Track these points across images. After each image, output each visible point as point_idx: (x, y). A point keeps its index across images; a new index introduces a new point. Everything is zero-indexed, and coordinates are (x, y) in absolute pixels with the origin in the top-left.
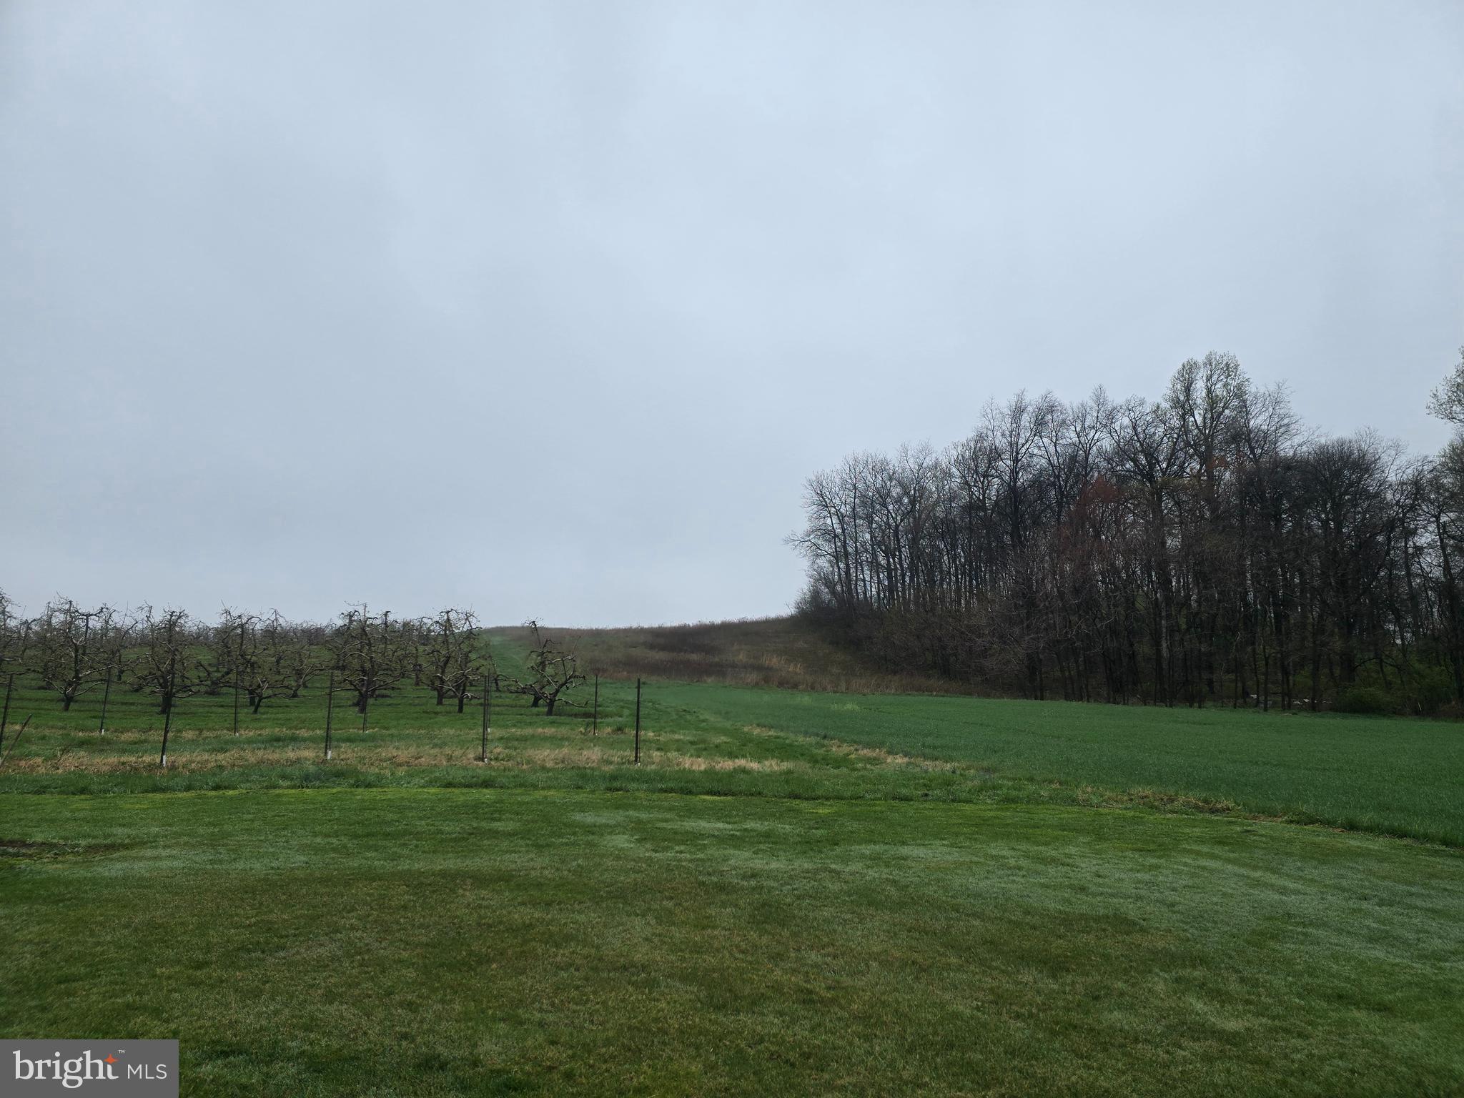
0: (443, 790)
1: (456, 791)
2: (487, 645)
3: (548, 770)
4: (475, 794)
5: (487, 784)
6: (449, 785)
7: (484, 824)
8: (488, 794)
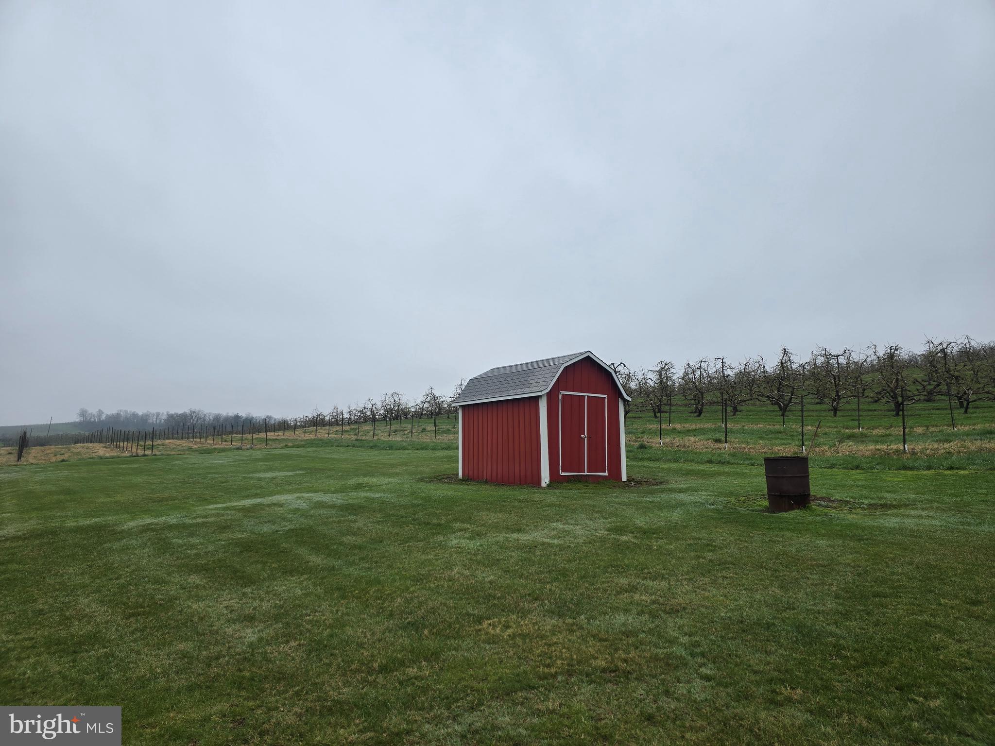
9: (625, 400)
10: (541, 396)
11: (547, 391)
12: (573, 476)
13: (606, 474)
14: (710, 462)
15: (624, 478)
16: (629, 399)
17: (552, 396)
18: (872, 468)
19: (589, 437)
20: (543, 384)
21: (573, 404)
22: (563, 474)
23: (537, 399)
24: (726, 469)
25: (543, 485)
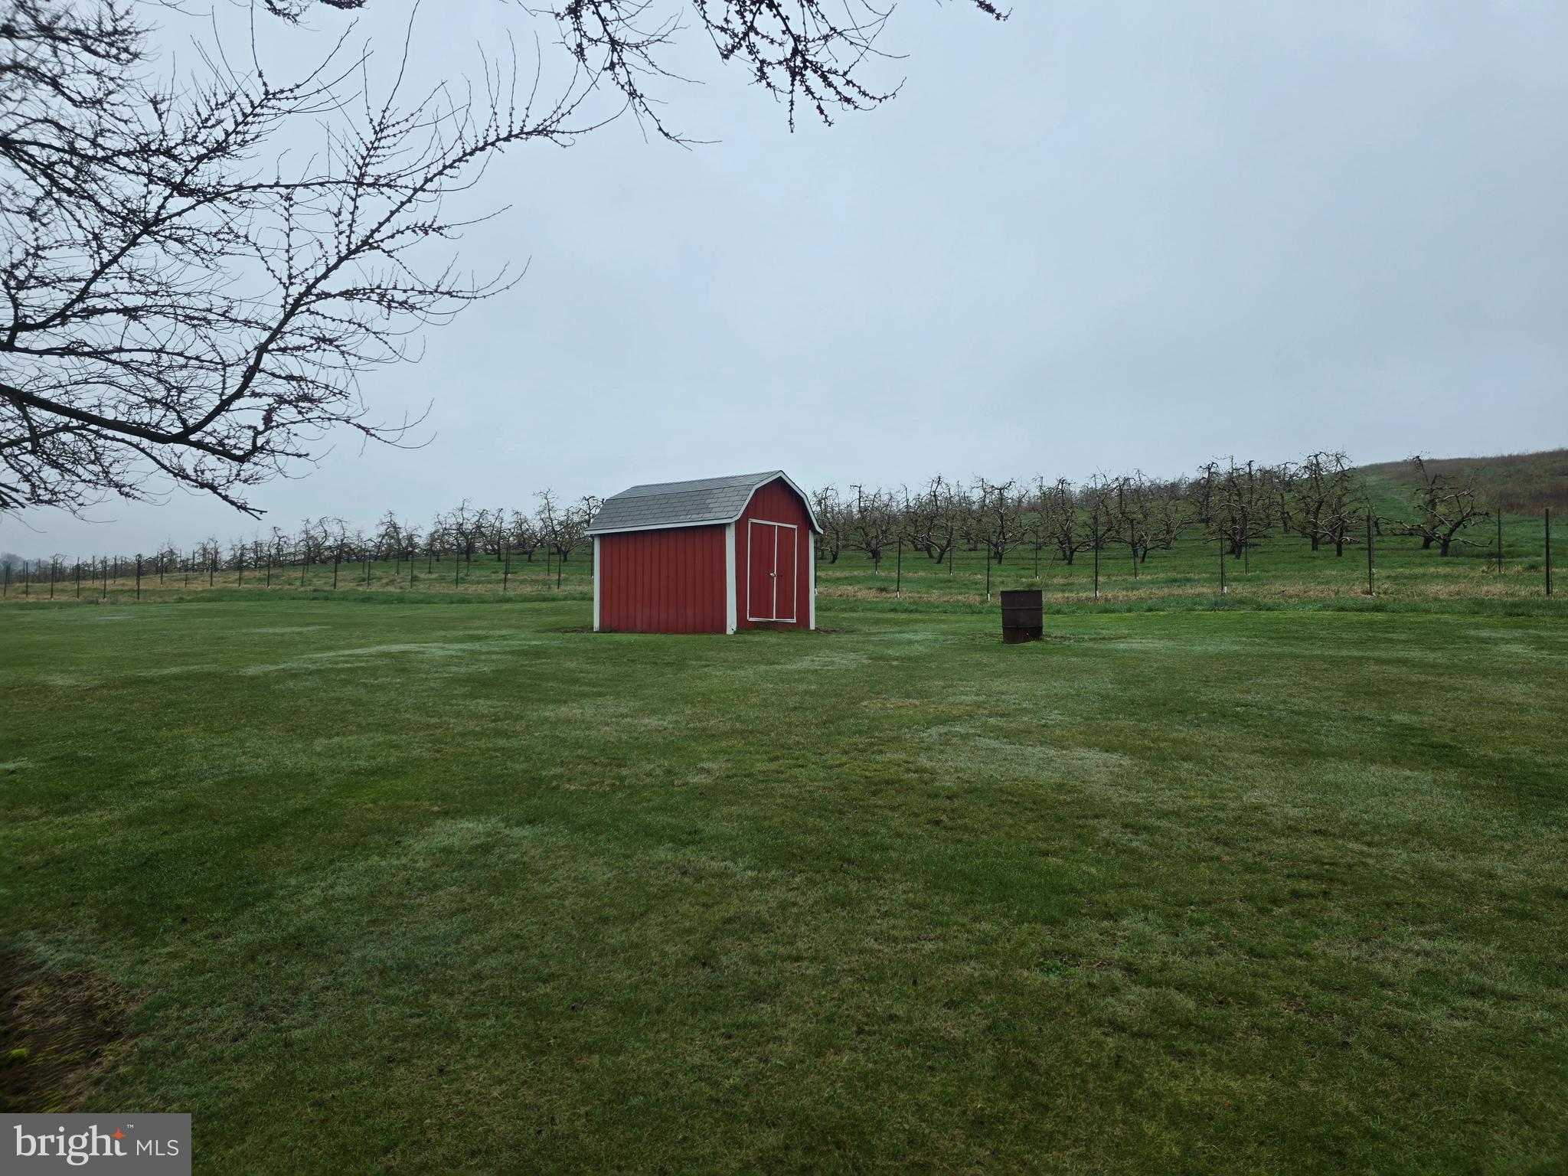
0: (1337, 613)
1: (1349, 613)
2: (1363, 486)
3: (1442, 601)
4: (1367, 616)
5: (1377, 609)
6: (1341, 609)
7: (1379, 634)
8: (1380, 616)
9: (815, 532)
10: (729, 524)
11: (737, 518)
12: (761, 622)
13: (794, 621)
14: (894, 610)
15: (812, 626)
16: (821, 531)
17: (740, 525)
18: (1074, 612)
19: (779, 576)
20: (733, 508)
21: (763, 535)
22: (751, 619)
23: (722, 528)
24: (919, 616)
25: (730, 632)
